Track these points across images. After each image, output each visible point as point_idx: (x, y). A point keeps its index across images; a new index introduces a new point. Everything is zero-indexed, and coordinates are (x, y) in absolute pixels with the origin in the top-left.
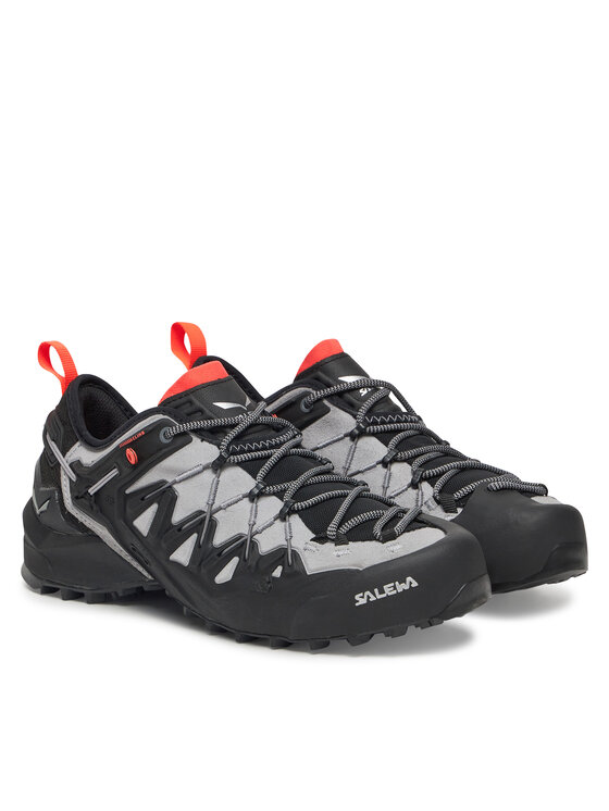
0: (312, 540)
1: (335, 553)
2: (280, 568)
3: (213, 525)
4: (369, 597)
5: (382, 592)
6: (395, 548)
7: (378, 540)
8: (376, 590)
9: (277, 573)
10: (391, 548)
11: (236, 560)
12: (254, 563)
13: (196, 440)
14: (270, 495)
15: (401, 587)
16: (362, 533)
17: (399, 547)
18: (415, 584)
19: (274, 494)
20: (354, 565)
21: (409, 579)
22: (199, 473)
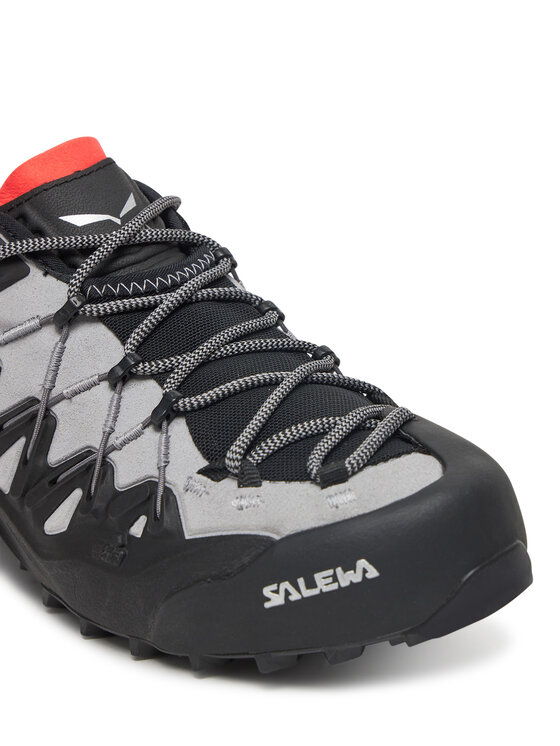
0: (201, 472)
1: (235, 503)
2: (142, 520)
3: (49, 426)
4: (287, 593)
5: (311, 584)
6: (340, 500)
7: (314, 481)
8: (301, 581)
9: (137, 529)
10: (334, 501)
11: (77, 494)
12: (104, 505)
13: (35, 272)
14: (144, 377)
15: (347, 578)
16: (287, 466)
17: (350, 496)
18: (373, 573)
19: (152, 376)
20: (266, 529)
21: (362, 563)
22: (34, 331)
